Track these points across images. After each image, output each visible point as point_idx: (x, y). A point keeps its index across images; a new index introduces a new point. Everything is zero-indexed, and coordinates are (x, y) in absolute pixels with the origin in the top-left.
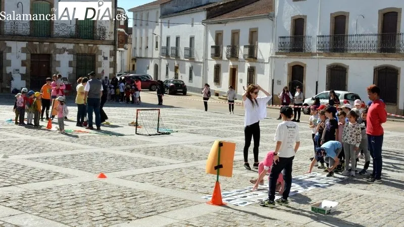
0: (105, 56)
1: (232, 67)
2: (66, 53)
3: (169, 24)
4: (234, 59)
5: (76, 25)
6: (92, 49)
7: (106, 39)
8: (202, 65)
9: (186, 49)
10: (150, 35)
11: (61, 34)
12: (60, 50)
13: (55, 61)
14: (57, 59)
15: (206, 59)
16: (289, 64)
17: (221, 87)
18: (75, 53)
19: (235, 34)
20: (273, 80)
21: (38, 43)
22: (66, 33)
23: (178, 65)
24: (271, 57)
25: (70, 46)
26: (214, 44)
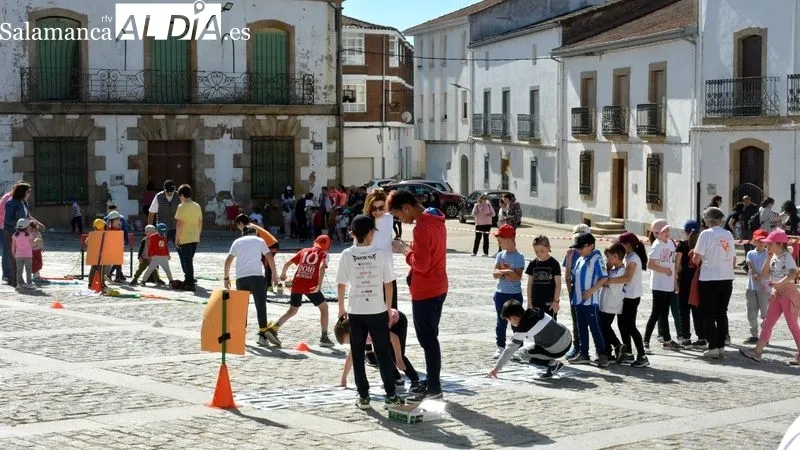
0: (317, 141)
1: (616, 157)
2: (227, 136)
3: (487, 62)
4: (618, 138)
5: (248, 72)
6: (285, 127)
7: (317, 102)
8: (555, 154)
9: (521, 118)
10: (450, 89)
11: (214, 94)
12: (213, 130)
13: (203, 154)
14: (207, 151)
15: (564, 141)
16: (731, 145)
17: (594, 205)
18: (247, 136)
19: (621, 78)
20: (699, 185)
21: (163, 117)
22: (225, 92)
23: (508, 155)
24: (694, 130)
25: (236, 122)
26: (578, 104)
